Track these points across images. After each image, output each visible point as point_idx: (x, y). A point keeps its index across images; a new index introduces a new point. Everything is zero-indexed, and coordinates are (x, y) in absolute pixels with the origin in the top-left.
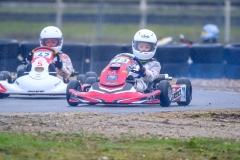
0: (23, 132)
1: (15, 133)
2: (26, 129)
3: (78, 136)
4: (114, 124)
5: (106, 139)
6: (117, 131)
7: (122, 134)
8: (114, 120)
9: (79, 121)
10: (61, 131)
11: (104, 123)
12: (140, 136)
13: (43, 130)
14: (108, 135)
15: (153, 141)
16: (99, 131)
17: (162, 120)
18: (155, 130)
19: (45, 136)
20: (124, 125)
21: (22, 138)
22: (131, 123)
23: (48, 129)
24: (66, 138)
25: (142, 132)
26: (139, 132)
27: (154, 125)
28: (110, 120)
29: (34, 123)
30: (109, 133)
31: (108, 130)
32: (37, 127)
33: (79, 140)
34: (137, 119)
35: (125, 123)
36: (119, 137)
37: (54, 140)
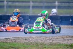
0: (20, 42)
1: (18, 43)
2: (21, 41)
3: (37, 43)
4: (48, 40)
5: (45, 44)
6: (49, 42)
7: (50, 42)
8: (48, 38)
9: (37, 39)
10: (32, 42)
11: (45, 39)
12: (56, 43)
13: (26, 41)
14: (46, 43)
15: (59, 45)
16: (43, 42)
17: (62, 38)
18: (60, 41)
19: (27, 43)
20: (51, 40)
21: (20, 44)
22: (53, 39)
23: (28, 41)
24: (33, 44)
25: (56, 42)
26: (55, 42)
27: (60, 40)
28: (46, 38)
29: (23, 39)
30: (46, 42)
31: (46, 41)
32: (24, 41)
33: (37, 44)
34: (55, 38)
35: (51, 39)
36: (49, 43)
37: (29, 44)
